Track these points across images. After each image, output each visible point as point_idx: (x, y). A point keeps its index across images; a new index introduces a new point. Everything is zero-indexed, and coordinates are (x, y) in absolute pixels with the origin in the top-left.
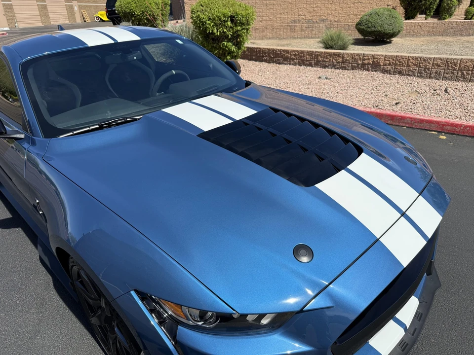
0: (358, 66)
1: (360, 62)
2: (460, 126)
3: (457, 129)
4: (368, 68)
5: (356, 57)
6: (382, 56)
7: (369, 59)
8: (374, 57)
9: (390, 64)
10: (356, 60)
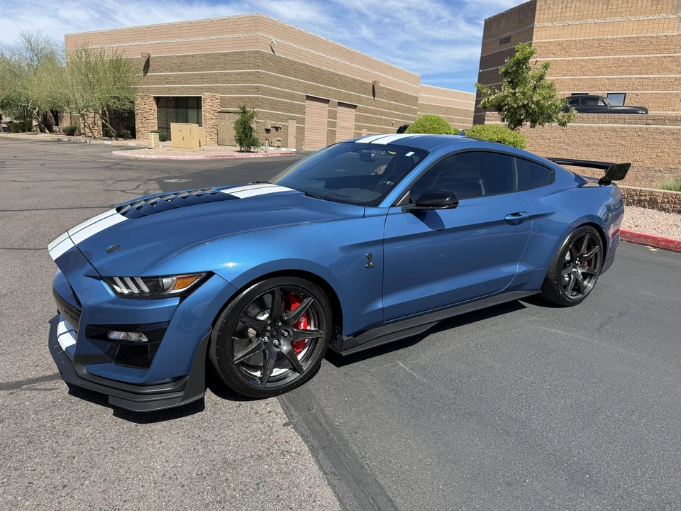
0: (633, 202)
1: (636, 198)
2: (674, 242)
3: (671, 245)
4: (645, 204)
5: (632, 192)
6: (661, 193)
7: (646, 195)
8: (651, 193)
9: (668, 202)
10: (632, 196)
